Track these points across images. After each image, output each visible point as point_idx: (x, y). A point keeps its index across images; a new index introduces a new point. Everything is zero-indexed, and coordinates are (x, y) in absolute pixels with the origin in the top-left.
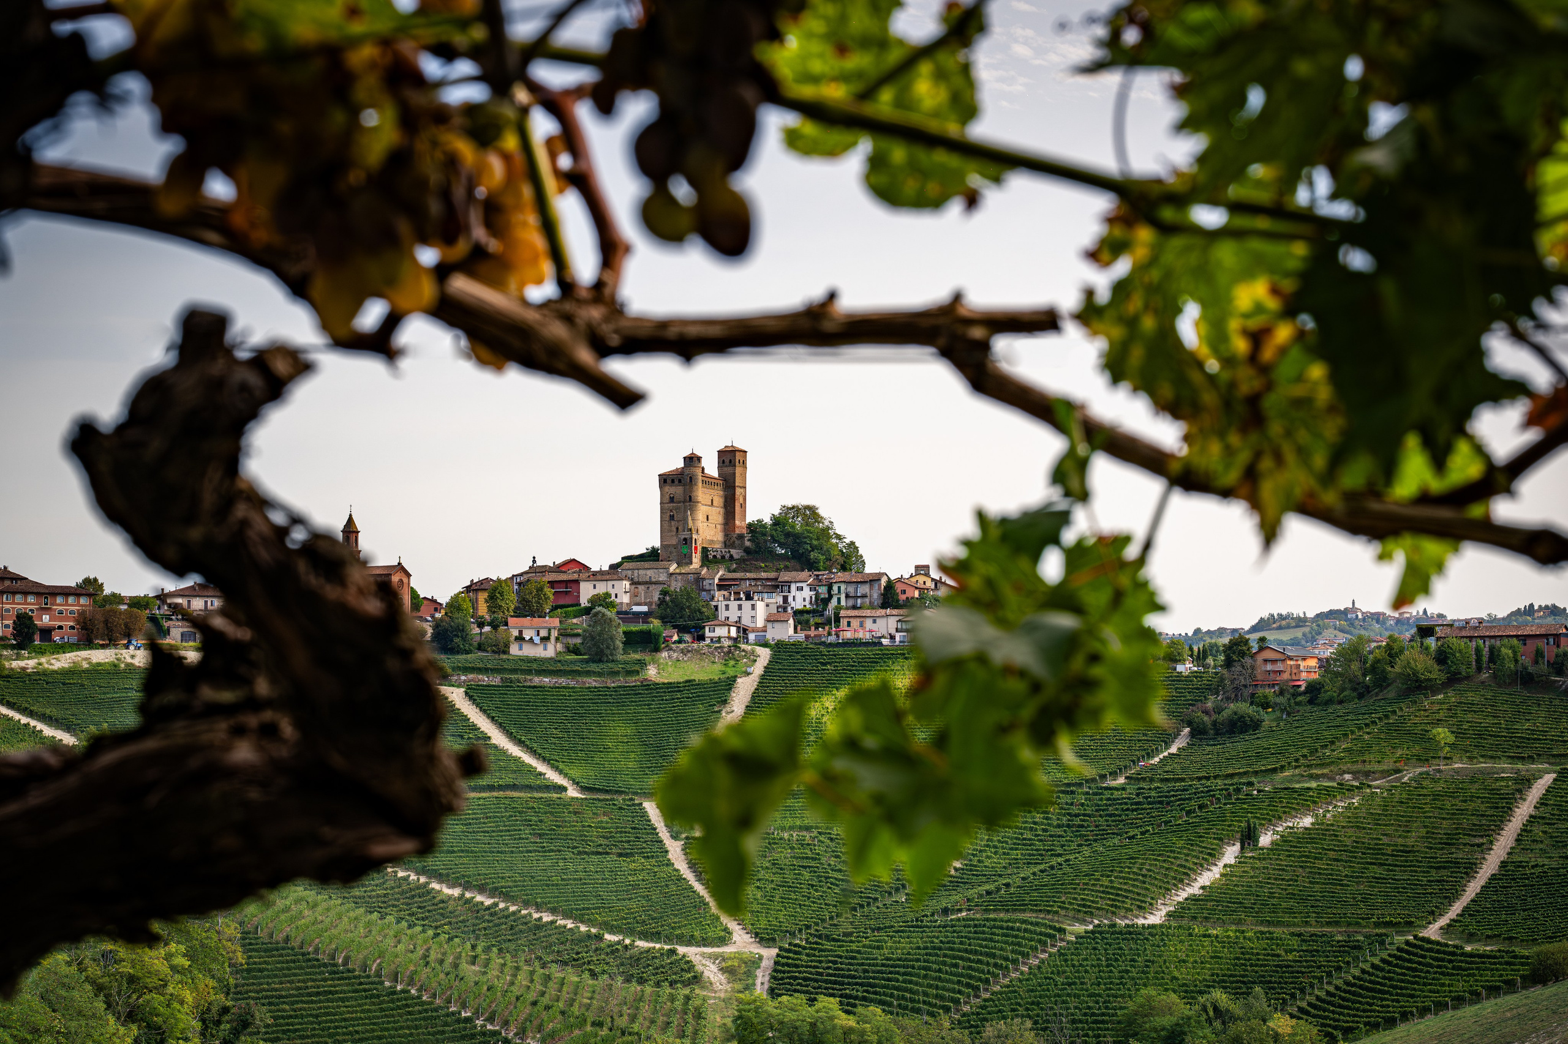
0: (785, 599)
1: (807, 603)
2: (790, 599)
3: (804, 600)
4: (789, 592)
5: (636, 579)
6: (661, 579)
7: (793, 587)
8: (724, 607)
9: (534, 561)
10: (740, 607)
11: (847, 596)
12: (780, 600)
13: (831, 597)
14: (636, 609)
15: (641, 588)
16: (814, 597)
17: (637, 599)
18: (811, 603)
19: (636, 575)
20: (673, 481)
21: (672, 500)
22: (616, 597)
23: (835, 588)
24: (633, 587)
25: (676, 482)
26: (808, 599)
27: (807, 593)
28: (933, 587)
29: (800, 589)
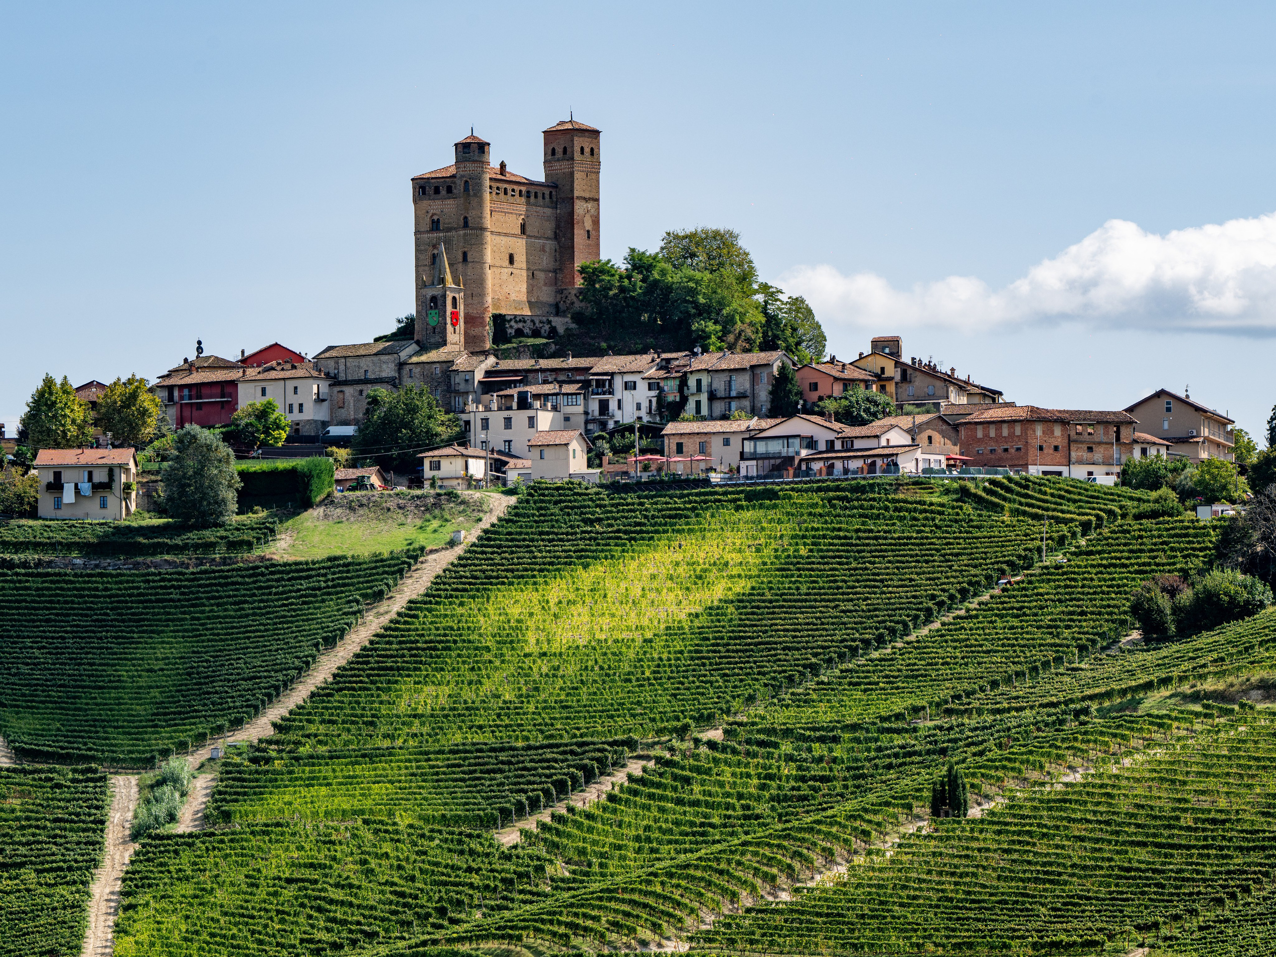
0: (604, 406)
1: (643, 413)
2: (613, 405)
3: (639, 407)
4: (611, 393)
5: (342, 377)
6: (384, 375)
7: (618, 383)
8: (479, 423)
9: (200, 349)
10: (508, 422)
11: (712, 397)
12: (594, 407)
13: (684, 400)
14: (335, 431)
15: (349, 390)
16: (654, 400)
17: (343, 414)
18: (650, 412)
19: (342, 367)
20: (437, 191)
21: (435, 225)
22: (301, 411)
23: (692, 382)
24: (337, 389)
25: (443, 192)
26: (645, 406)
27: (643, 394)
28: (898, 377)
29: (630, 386)
